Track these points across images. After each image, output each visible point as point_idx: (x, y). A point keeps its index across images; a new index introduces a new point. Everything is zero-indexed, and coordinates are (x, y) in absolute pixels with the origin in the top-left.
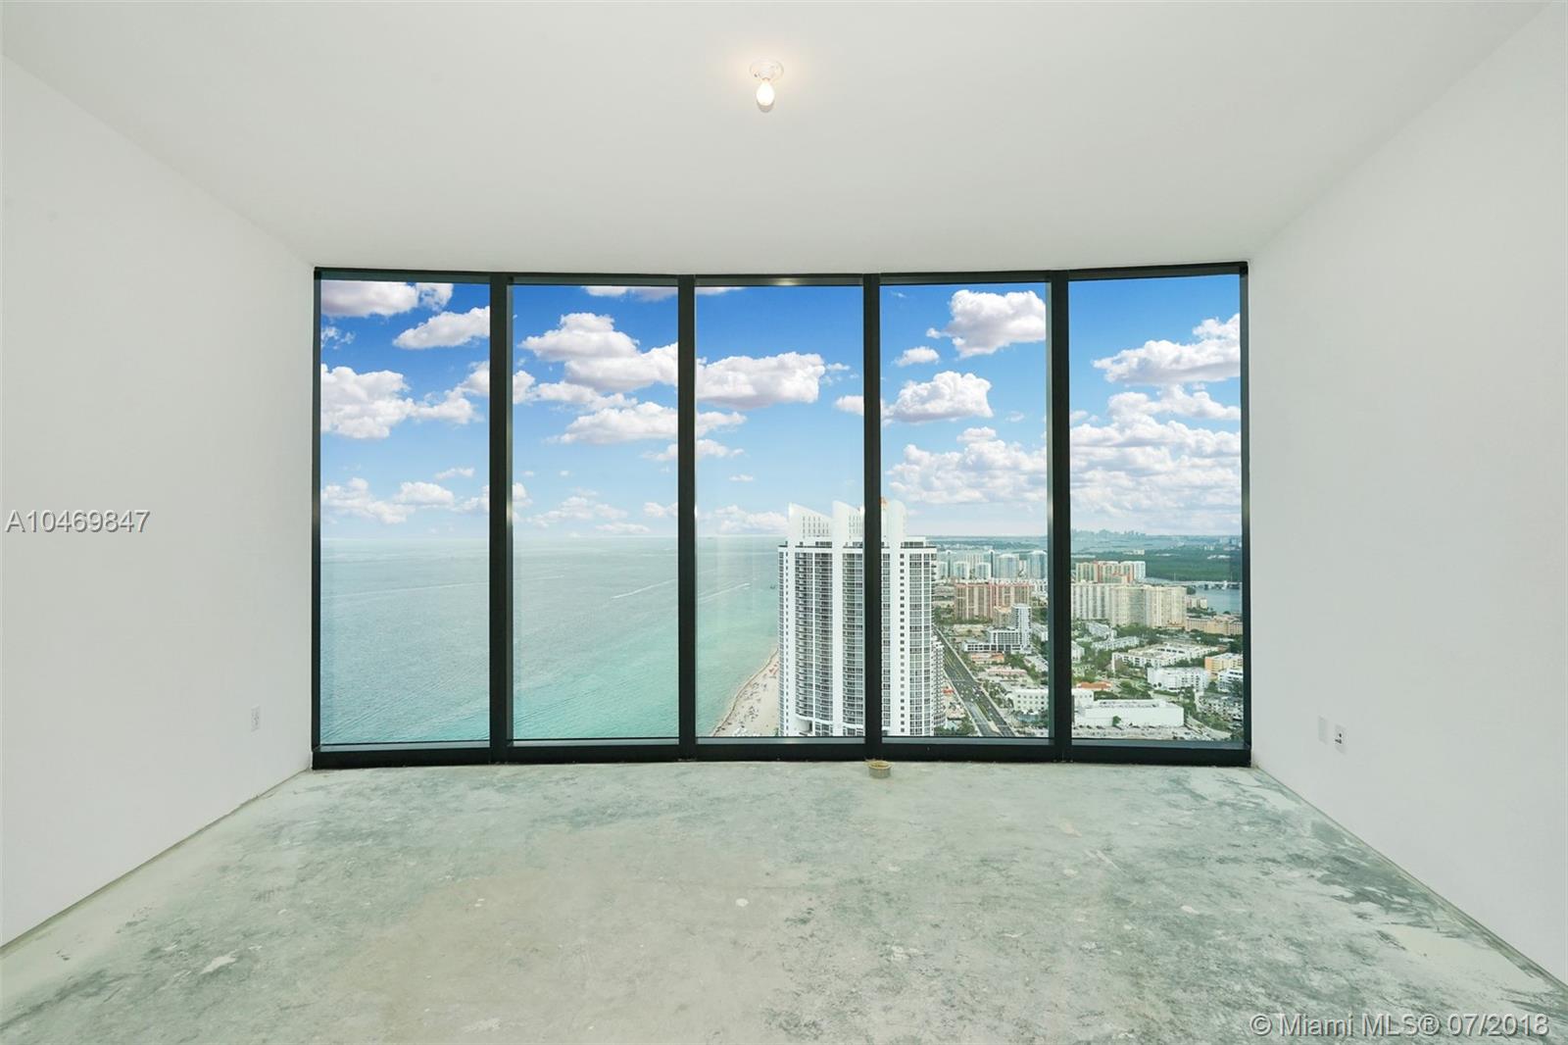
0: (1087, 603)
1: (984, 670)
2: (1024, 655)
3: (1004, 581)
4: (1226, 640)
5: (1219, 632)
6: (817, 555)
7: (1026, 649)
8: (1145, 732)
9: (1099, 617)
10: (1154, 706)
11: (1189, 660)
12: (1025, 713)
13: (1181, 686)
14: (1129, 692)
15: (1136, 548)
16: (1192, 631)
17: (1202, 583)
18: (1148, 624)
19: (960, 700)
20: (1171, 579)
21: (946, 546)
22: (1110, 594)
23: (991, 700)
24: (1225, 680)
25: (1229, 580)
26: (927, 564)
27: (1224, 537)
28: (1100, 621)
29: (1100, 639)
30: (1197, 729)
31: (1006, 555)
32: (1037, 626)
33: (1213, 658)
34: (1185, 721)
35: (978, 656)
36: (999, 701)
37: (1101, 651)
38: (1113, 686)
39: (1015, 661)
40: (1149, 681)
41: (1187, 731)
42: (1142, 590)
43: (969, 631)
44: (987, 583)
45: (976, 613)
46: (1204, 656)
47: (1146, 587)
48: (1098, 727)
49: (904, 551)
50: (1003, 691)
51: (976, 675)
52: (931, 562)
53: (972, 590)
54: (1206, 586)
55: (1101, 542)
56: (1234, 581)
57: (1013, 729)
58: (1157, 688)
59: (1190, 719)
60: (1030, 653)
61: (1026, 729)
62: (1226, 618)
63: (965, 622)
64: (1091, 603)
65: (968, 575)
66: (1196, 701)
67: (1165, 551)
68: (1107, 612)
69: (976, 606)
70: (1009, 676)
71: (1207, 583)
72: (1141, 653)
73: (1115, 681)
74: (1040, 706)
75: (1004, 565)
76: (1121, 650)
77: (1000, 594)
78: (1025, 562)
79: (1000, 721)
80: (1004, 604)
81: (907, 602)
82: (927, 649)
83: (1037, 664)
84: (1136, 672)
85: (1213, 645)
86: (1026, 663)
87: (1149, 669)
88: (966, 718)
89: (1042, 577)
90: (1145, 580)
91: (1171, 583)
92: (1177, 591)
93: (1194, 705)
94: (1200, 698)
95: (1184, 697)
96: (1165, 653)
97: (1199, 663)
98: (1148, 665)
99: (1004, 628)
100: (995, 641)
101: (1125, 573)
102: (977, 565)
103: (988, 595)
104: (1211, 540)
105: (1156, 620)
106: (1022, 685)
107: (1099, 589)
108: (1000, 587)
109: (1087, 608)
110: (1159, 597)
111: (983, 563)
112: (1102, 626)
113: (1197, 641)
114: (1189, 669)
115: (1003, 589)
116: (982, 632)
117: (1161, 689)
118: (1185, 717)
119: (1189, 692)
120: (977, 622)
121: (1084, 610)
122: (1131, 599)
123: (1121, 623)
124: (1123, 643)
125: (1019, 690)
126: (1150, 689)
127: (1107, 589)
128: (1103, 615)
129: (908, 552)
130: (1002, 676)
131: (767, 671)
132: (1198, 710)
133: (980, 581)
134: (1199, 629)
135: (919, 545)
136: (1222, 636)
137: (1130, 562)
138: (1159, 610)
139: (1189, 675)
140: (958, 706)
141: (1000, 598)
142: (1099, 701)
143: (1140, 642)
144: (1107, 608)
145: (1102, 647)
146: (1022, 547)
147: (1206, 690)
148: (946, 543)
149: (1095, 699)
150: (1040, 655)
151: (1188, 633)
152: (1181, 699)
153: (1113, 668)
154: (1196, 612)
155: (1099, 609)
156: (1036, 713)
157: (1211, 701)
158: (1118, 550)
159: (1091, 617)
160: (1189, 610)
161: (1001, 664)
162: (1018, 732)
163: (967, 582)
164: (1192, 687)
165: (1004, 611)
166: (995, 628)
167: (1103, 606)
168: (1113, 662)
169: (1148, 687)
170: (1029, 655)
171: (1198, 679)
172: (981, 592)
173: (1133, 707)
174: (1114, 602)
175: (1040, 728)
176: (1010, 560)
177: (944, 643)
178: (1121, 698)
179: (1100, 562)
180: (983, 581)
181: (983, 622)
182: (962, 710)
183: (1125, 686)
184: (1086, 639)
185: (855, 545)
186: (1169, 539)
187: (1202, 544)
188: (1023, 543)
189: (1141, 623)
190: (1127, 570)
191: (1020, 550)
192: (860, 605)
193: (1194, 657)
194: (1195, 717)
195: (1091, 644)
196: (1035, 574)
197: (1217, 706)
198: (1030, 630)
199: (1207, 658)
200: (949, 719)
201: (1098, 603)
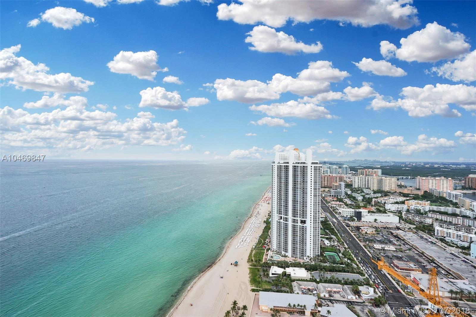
0: (363, 182)
1: (330, 203)
2: (343, 198)
3: (334, 175)
4: (411, 196)
6: (284, 166)
7: (343, 196)
8: (386, 224)
9: (367, 187)
10: (389, 216)
11: (399, 201)
12: (345, 216)
13: (397, 210)
14: (379, 211)
15: (378, 165)
16: (399, 192)
17: (401, 177)
18: (384, 189)
19: (323, 212)
20: (390, 175)
22: (371, 180)
23: (333, 212)
24: (412, 208)
26: (319, 169)
27: (407, 162)
28: (367, 188)
29: (367, 194)
30: (404, 224)
31: (334, 167)
32: (346, 189)
33: (408, 201)
34: (399, 221)
35: (328, 198)
36: (336, 213)
37: (369, 198)
38: (373, 209)
39: (341, 200)
40: (386, 208)
41: (400, 224)
42: (382, 179)
43: (324, 190)
44: (329, 175)
45: (326, 185)
48: (369, 222)
50: (337, 209)
51: (328, 204)
52: (321, 169)
53: (325, 177)
54: (403, 178)
55: (365, 163)
56: (412, 176)
57: (341, 221)
58: (389, 210)
59: (401, 221)
60: (345, 198)
61: (346, 222)
62: (411, 188)
63: (323, 187)
64: (364, 183)
66: (403, 215)
67: (387, 166)
68: (369, 186)
69: (326, 182)
70: (338, 205)
71: (403, 177)
72: (382, 199)
73: (374, 207)
74: (350, 215)
75: (334, 170)
76: (375, 198)
78: (340, 169)
79: (337, 219)
80: (335, 182)
82: (319, 195)
83: (347, 201)
84: (381, 205)
85: (407, 197)
86: (344, 201)
87: (386, 204)
88: (326, 217)
89: (347, 174)
90: (382, 176)
91: (390, 177)
92: (394, 179)
93: (402, 216)
94: (404, 214)
95: (399, 213)
96: (391, 199)
97: (403, 203)
99: (336, 190)
100: (333, 194)
101: (375, 173)
103: (330, 179)
104: (403, 163)
105: (386, 188)
106: (343, 208)
107: (367, 178)
108: (334, 177)
109: (363, 184)
110: (388, 181)
111: (327, 169)
112: (368, 190)
113: (401, 196)
114: (399, 205)
115: (335, 178)
116: (329, 191)
117: (390, 211)
118: (399, 220)
119: (400, 212)
120: (326, 188)
121: (362, 185)
122: (378, 181)
123: (374, 189)
124: (376, 195)
126: (386, 210)
127: (370, 178)
128: (368, 186)
129: (313, 165)
130: (336, 205)
131: (262, 201)
132: (404, 218)
134: (402, 192)
135: (317, 163)
136: (410, 194)
137: (376, 170)
138: (388, 186)
139: (400, 207)
140: (323, 214)
141: (334, 180)
142: (370, 214)
143: (382, 195)
144: (369, 184)
145: (369, 196)
147: (406, 212)
149: (368, 213)
150: (348, 199)
151: (397, 193)
152: (397, 214)
154: (400, 186)
156: (349, 216)
157: (408, 215)
158: (371, 166)
159: (364, 187)
160: (398, 186)
161: (336, 201)
162: (343, 222)
163: (323, 175)
164: (401, 210)
165: (336, 184)
166: (333, 190)
167: (368, 184)
168: (373, 201)
170: (344, 198)
171: (403, 208)
172: (328, 178)
173: (381, 216)
174: (372, 183)
175: (350, 221)
176: (336, 168)
178: (377, 213)
179: (366, 170)
180: (327, 175)
181: (328, 188)
182: (324, 215)
184: (363, 194)
185: (296, 163)
186: (388, 162)
187: (400, 164)
188: (339, 163)
189: (381, 189)
190: (375, 172)
191: (338, 165)
192: (298, 181)
193: (401, 201)
194: (403, 220)
195: (365, 195)
196: (344, 173)
197: (410, 217)
198: (345, 191)
199: (405, 201)
200: (321, 217)
201: (367, 182)
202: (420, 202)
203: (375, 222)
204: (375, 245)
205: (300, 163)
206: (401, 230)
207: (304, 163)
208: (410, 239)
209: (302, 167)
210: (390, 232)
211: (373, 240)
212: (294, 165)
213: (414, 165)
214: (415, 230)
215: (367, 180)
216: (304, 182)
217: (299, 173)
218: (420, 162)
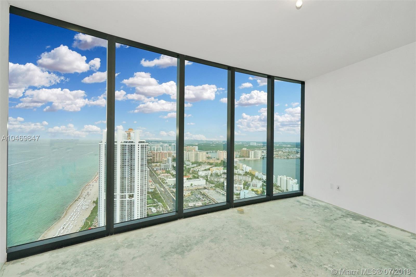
1: (160, 175)
3: (165, 152)
4: (214, 164)
5: (213, 162)
8: (198, 186)
9: (188, 160)
10: (199, 180)
12: (170, 185)
13: (206, 175)
14: (195, 177)
15: (196, 143)
16: (208, 162)
17: (209, 151)
18: (198, 161)
19: (154, 183)
21: (150, 143)
22: (190, 154)
23: (162, 183)
24: (214, 173)
25: (215, 150)
26: (145, 147)
27: (213, 141)
28: (188, 161)
29: (188, 165)
30: (208, 184)
32: (173, 163)
34: (206, 183)
35: (158, 171)
36: (164, 183)
37: (188, 168)
38: (191, 176)
39: (168, 172)
40: (199, 174)
41: (206, 185)
43: (156, 165)
44: (161, 152)
45: (158, 160)
46: (210, 168)
47: (198, 152)
48: (187, 187)
49: (139, 144)
50: (165, 180)
51: (158, 177)
52: (147, 147)
53: (157, 154)
54: (210, 152)
57: (167, 190)
58: (200, 176)
59: (207, 183)
61: (171, 189)
62: (214, 159)
63: (155, 163)
65: (156, 150)
66: (208, 178)
67: (202, 144)
68: (190, 159)
69: (158, 158)
71: (210, 151)
72: (197, 168)
73: (191, 175)
74: (174, 183)
75: (165, 148)
77: (164, 155)
78: (170, 146)
79: (164, 188)
80: (165, 157)
81: (140, 158)
82: (145, 171)
83: (173, 172)
84: (196, 173)
85: (212, 165)
86: (170, 172)
88: (155, 188)
89: (175, 151)
91: (203, 151)
92: (204, 153)
93: (208, 179)
95: (206, 178)
97: (209, 169)
98: (199, 171)
99: (165, 164)
100: (163, 167)
102: (158, 147)
103: (161, 155)
104: (211, 141)
105: (200, 160)
106: (170, 178)
107: (188, 153)
108: (164, 153)
110: (201, 154)
111: (160, 147)
113: (209, 165)
114: (207, 171)
115: (165, 154)
116: (160, 165)
118: (206, 182)
120: (158, 163)
122: (195, 155)
123: (193, 161)
124: (193, 166)
125: (169, 179)
126: (199, 176)
127: (190, 153)
129: (140, 144)
130: (165, 176)
133: (159, 152)
134: (209, 162)
135: (144, 142)
136: (213, 163)
137: (195, 147)
139: (207, 172)
140: (153, 185)
141: (164, 156)
143: (197, 165)
146: (170, 143)
147: (210, 175)
148: (150, 142)
149: (187, 180)
150: (174, 170)
153: (191, 172)
154: (208, 158)
155: (188, 158)
156: (173, 185)
158: (192, 144)
159: (186, 160)
160: (207, 157)
161: (164, 173)
162: (169, 190)
163: (156, 152)
164: (208, 175)
165: (165, 159)
166: (163, 164)
167: (189, 157)
168: (191, 170)
169: (198, 176)
170: (171, 170)
171: (209, 173)
172: (159, 154)
173: (195, 181)
174: (191, 157)
175: (174, 188)
176: (167, 146)
177: (149, 169)
178: (193, 179)
179: (188, 147)
180: (160, 152)
182: (154, 186)
183: (194, 176)
185: (124, 142)
186: (203, 141)
187: (209, 142)
188: (170, 142)
189: (197, 161)
190: (194, 148)
191: (169, 144)
192: (126, 159)
193: (208, 168)
194: (208, 182)
195: (186, 166)
196: (173, 150)
197: (212, 179)
198: (171, 164)
199: (211, 168)
200: (151, 189)
201: (188, 156)
202: (218, 168)
203: (191, 186)
204: (189, 204)
205: (128, 142)
206: (206, 189)
207: (132, 142)
208: (211, 195)
209: (130, 146)
210: (200, 192)
211: (188, 200)
212: (122, 144)
213: (217, 143)
214: (214, 188)
215: (188, 154)
216: (132, 159)
217: (127, 152)
218: (221, 141)
